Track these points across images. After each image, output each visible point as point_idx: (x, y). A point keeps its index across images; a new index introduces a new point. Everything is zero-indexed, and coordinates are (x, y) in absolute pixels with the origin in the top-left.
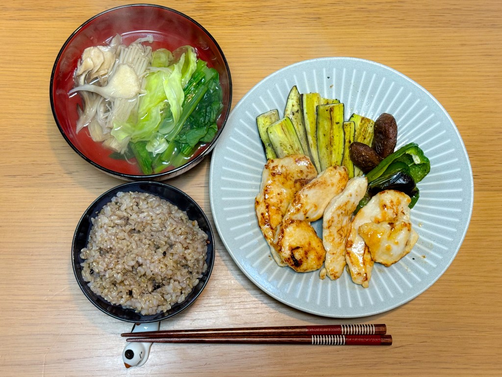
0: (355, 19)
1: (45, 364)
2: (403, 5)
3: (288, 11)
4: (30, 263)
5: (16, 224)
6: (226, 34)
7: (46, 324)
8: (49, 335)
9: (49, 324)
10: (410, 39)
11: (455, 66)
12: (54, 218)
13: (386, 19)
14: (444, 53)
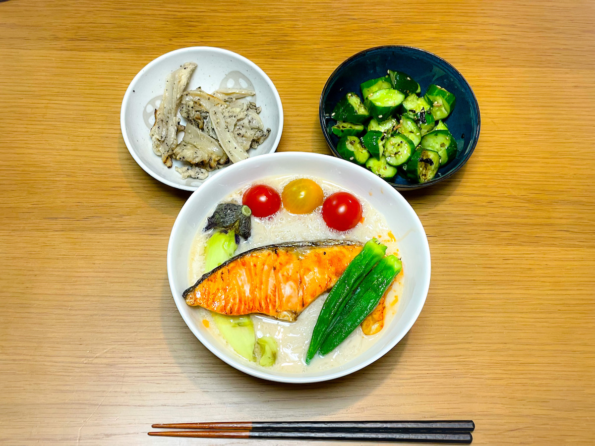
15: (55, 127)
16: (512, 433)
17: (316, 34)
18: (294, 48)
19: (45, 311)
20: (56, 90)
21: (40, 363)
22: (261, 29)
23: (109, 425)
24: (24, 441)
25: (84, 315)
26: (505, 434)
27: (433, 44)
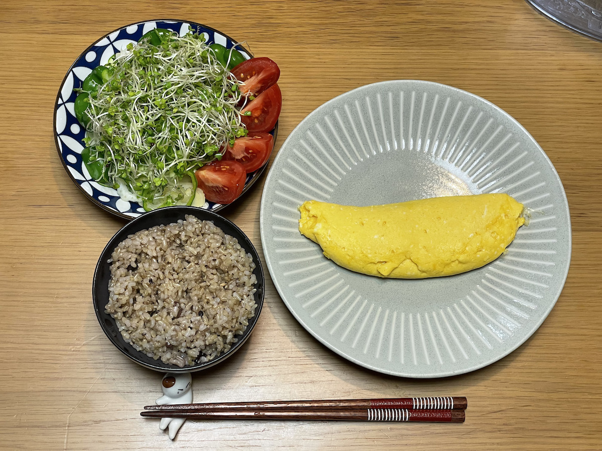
0: (437, 39)
1: (68, 427)
2: (493, 25)
3: (362, 29)
4: (54, 307)
5: (39, 261)
6: (290, 52)
7: (72, 378)
8: (74, 391)
9: (74, 378)
10: (501, 61)
11: (553, 92)
12: (85, 255)
13: (473, 39)
14: (541, 78)
15: (38, 112)
16: (494, 415)
17: (302, 16)
18: (279, 30)
19: (32, 299)
20: (38, 74)
21: (28, 351)
22: (245, 11)
23: (98, 412)
24: (13, 429)
25: (71, 302)
26: (489, 415)
27: (418, 26)
